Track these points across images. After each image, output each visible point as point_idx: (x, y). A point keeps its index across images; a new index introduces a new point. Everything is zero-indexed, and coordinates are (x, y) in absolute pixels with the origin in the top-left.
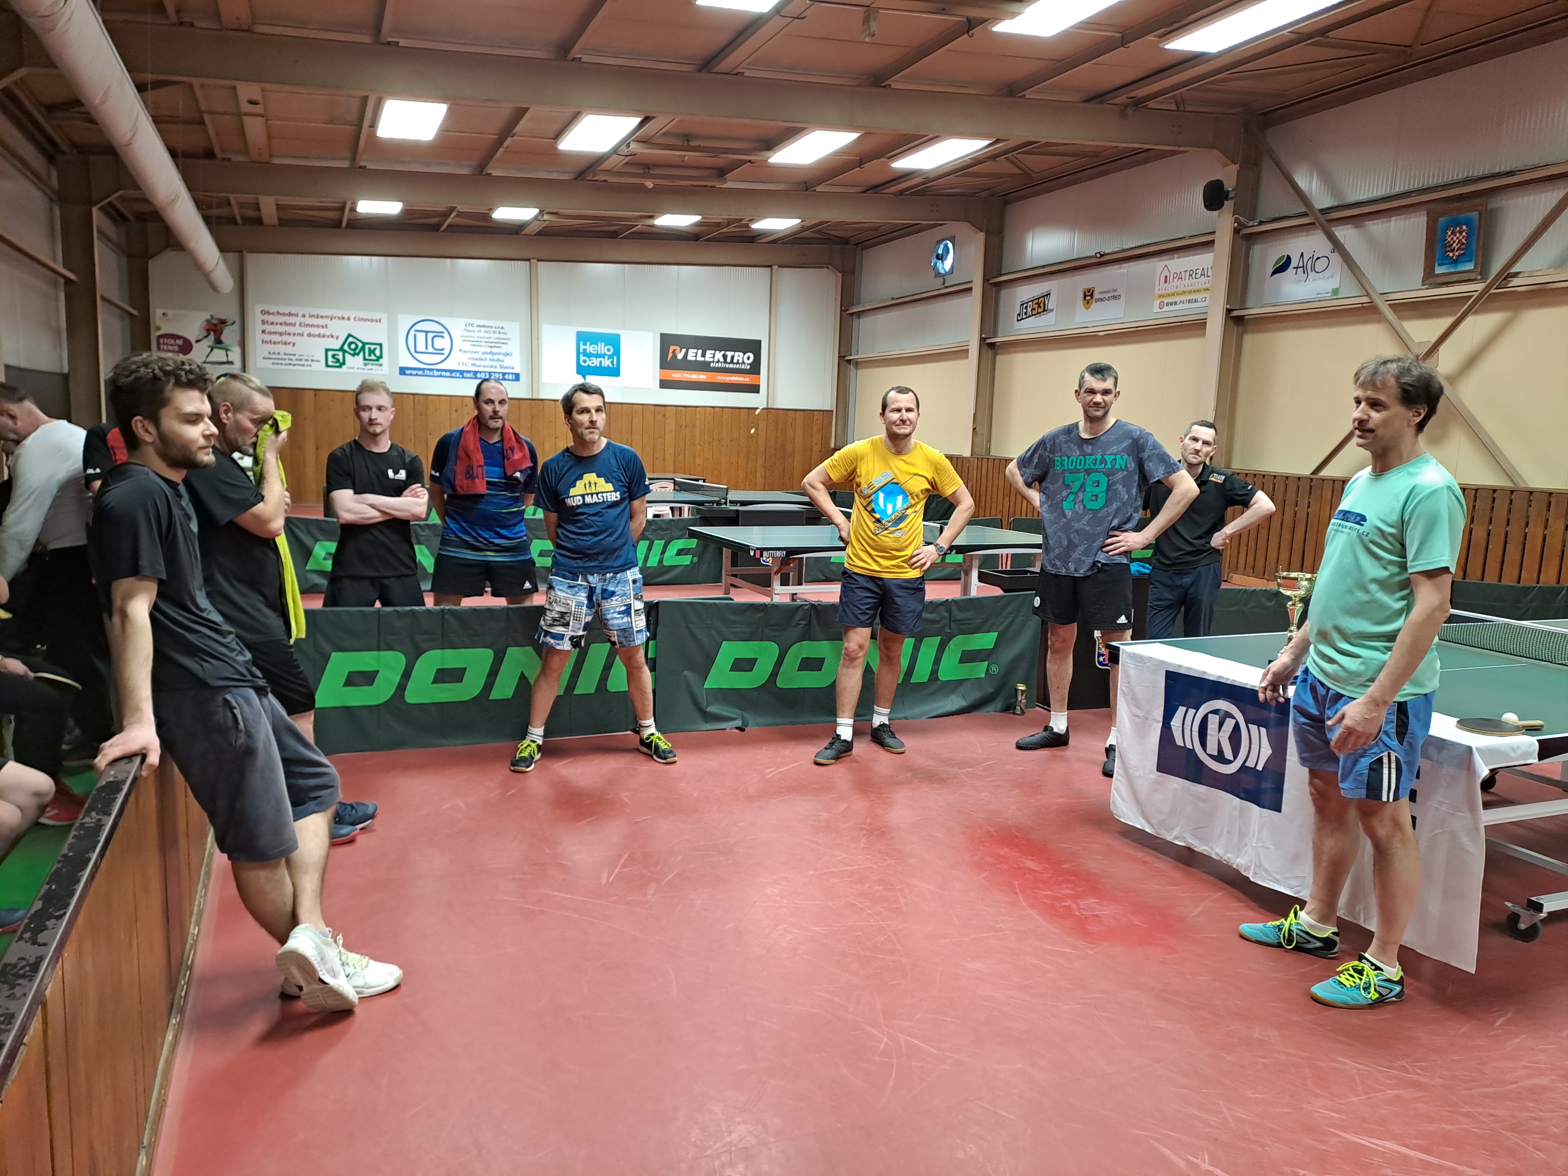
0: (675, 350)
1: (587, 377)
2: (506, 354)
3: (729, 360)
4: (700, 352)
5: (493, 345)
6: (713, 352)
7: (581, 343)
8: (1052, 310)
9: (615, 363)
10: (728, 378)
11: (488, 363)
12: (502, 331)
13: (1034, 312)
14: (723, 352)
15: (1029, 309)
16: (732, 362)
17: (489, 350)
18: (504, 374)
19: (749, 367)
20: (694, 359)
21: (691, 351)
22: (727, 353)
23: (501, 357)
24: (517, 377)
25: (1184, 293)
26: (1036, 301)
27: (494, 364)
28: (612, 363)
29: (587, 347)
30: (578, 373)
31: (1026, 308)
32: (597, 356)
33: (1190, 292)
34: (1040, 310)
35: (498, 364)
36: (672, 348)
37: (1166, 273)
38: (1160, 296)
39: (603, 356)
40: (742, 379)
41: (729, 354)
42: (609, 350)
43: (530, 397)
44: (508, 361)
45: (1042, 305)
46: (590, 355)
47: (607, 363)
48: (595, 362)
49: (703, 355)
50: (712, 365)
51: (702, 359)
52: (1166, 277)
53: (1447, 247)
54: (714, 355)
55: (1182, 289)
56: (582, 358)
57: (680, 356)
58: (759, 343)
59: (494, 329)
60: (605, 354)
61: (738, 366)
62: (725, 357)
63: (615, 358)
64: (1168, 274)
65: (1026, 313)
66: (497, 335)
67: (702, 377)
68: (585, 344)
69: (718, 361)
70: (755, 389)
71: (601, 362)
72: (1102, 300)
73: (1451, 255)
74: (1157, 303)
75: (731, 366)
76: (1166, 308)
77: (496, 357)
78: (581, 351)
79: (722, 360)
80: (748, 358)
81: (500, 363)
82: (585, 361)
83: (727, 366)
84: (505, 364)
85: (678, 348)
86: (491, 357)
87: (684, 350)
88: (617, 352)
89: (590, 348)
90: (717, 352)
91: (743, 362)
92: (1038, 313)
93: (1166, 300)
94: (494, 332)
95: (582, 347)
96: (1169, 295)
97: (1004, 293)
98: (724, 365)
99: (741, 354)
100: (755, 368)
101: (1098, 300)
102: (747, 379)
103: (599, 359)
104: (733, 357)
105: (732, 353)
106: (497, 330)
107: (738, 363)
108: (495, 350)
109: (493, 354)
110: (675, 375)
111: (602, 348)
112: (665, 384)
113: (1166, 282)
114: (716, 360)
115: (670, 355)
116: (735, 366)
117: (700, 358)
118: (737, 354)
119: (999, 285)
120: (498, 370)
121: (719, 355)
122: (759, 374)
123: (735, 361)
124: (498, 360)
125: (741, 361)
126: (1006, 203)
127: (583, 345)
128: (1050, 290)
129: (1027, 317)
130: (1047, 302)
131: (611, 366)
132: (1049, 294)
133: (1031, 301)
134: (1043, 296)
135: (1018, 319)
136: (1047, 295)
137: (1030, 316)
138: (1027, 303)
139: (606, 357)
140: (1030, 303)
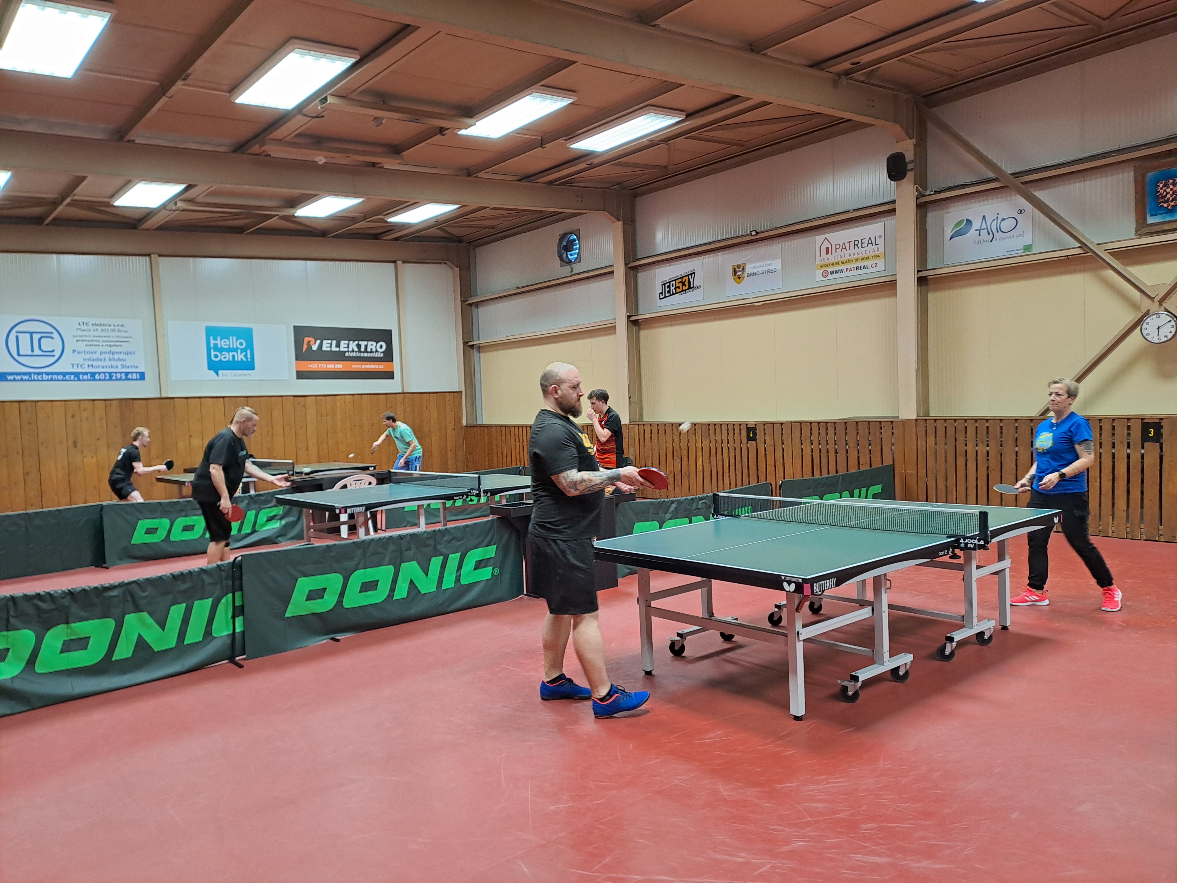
0: (309, 342)
1: (220, 372)
2: (128, 353)
3: (363, 349)
4: (334, 342)
5: (113, 343)
6: (347, 342)
7: (211, 338)
8: (698, 287)
9: (249, 356)
10: (363, 366)
11: (108, 363)
12: (121, 328)
13: (678, 290)
14: (356, 342)
15: (672, 288)
16: (366, 351)
17: (108, 349)
18: (127, 374)
19: (382, 355)
20: (329, 349)
21: (325, 342)
22: (361, 343)
23: (122, 356)
24: (142, 376)
25: (850, 261)
26: (680, 280)
27: (114, 363)
28: (246, 356)
29: (218, 342)
30: (209, 368)
31: (669, 287)
32: (229, 350)
33: (857, 260)
34: (684, 288)
35: (119, 363)
36: (306, 340)
37: (826, 244)
38: (822, 266)
39: (235, 350)
40: (377, 367)
41: (363, 344)
42: (241, 344)
43: (158, 396)
44: (130, 361)
45: (686, 283)
46: (221, 350)
47: (240, 357)
48: (227, 357)
49: (338, 346)
50: (347, 354)
51: (337, 349)
52: (827, 249)
53: (1158, 198)
54: (348, 344)
55: (847, 257)
56: (213, 353)
57: (315, 348)
58: (390, 331)
59: (112, 327)
60: (238, 348)
61: (372, 355)
62: (359, 346)
63: (248, 351)
64: (829, 246)
65: (669, 292)
66: (117, 334)
67: (339, 366)
68: (215, 339)
69: (353, 351)
70: (390, 375)
71: (233, 356)
73: (1165, 205)
74: (820, 272)
75: (365, 355)
76: (830, 276)
77: (116, 356)
78: (212, 346)
79: (356, 349)
80: (381, 347)
81: (122, 362)
82: (216, 356)
83: (362, 355)
84: (127, 363)
85: (312, 340)
86: (111, 356)
87: (318, 342)
88: (250, 346)
89: (221, 343)
90: (351, 342)
91: (377, 351)
92: (683, 291)
93: (830, 269)
94: (113, 330)
95: (212, 342)
96: (832, 264)
97: (642, 276)
98: (358, 354)
99: (374, 343)
100: (388, 356)
101: (749, 275)
102: (382, 367)
103: (231, 354)
104: (366, 346)
105: (366, 343)
106: (117, 328)
107: (371, 352)
108: (114, 349)
109: (113, 353)
110: (311, 366)
111: (233, 342)
112: (301, 375)
113: (827, 253)
114: (350, 349)
115: (305, 347)
116: (369, 355)
117: (334, 349)
118: (370, 343)
120: (120, 370)
121: (353, 345)
122: (392, 360)
123: (369, 350)
124: (119, 359)
125: (374, 350)
126: (635, 196)
127: (214, 340)
128: (694, 270)
129: (670, 295)
130: (691, 281)
131: (244, 359)
132: (694, 273)
133: (675, 280)
134: (688, 275)
135: (661, 297)
136: (691, 274)
137: (673, 294)
138: (670, 282)
139: (239, 351)
140: (674, 282)
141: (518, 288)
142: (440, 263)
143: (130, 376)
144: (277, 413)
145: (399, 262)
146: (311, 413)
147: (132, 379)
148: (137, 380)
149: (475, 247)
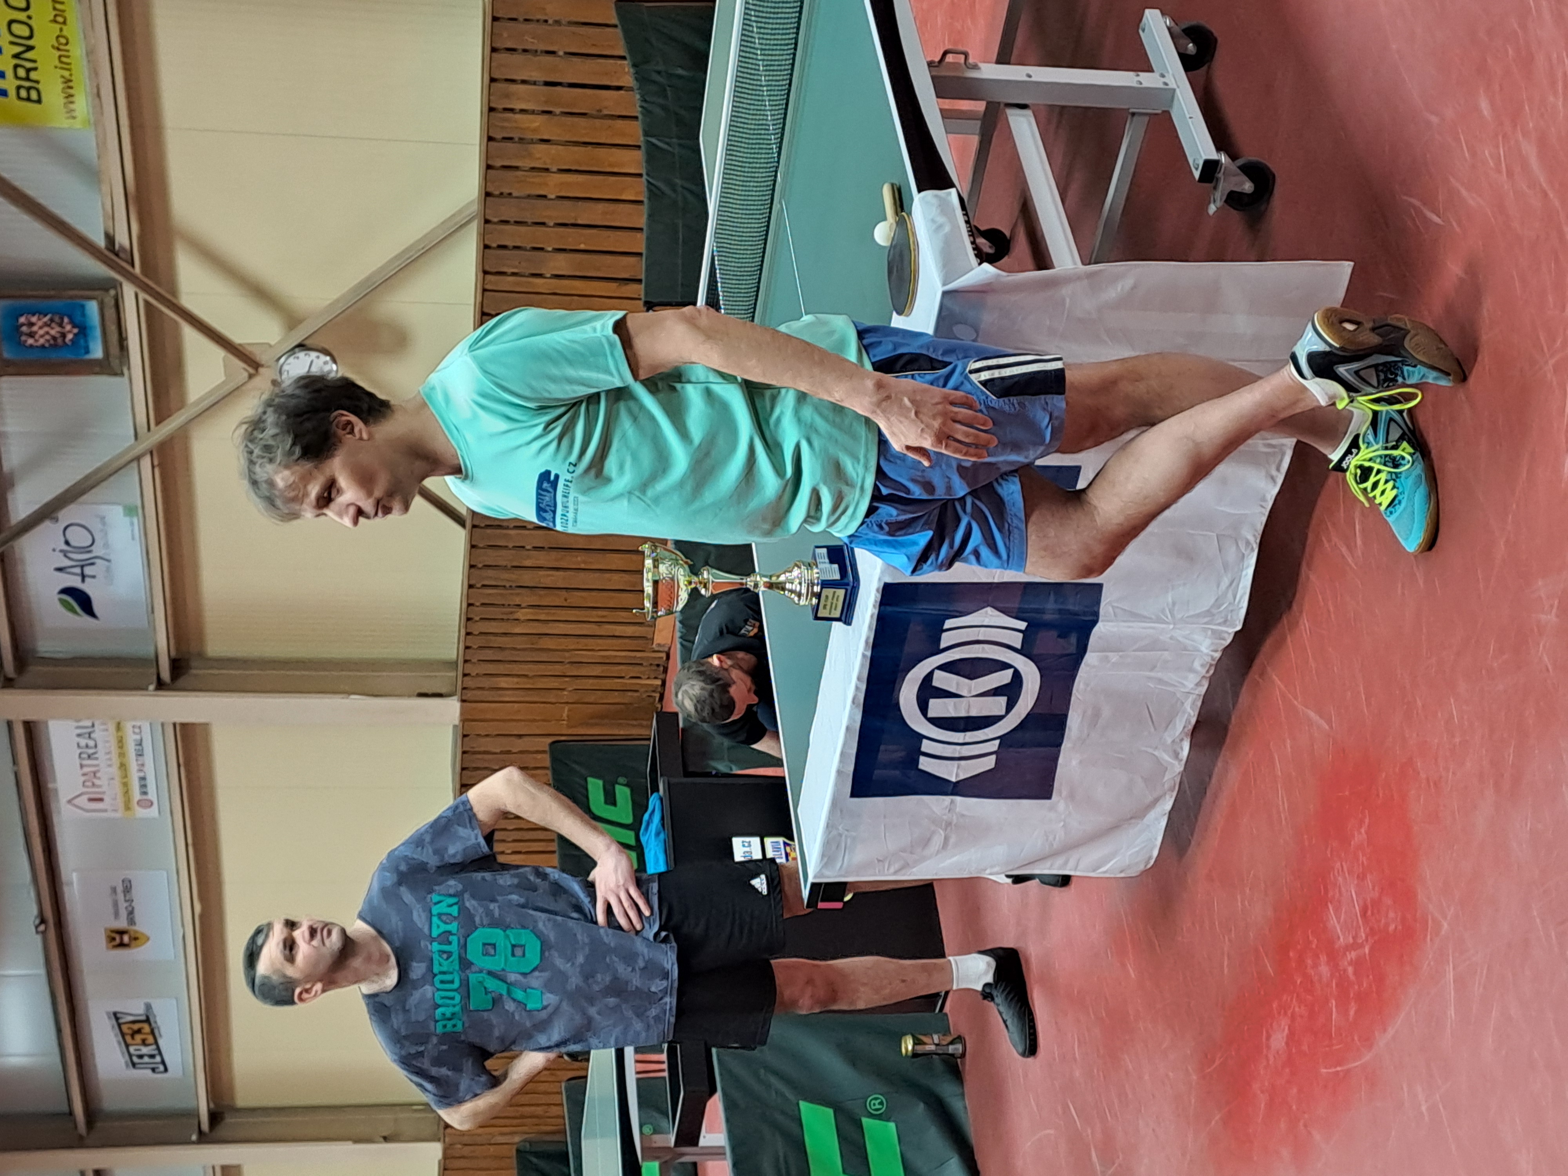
8: (148, 1007)
13: (150, 1039)
15: (145, 1050)
25: (123, 766)
26: (128, 1039)
31: (141, 1057)
33: (122, 755)
34: (146, 1028)
37: (83, 801)
38: (128, 807)
45: (136, 1027)
52: (91, 800)
53: (56, 344)
55: (115, 770)
64: (85, 797)
65: (152, 1056)
72: (131, 913)
73: (70, 336)
74: (141, 813)
76: (152, 795)
92: (152, 1032)
93: (136, 795)
96: (127, 792)
97: (110, 1101)
101: (131, 921)
113: (101, 800)
119: (92, 1114)
128: (108, 1013)
130: (131, 1018)
132: (115, 1014)
133: (127, 1046)
134: (119, 1025)
136: (117, 1019)
137: (157, 1047)
138: (130, 1056)
140: (132, 1049)
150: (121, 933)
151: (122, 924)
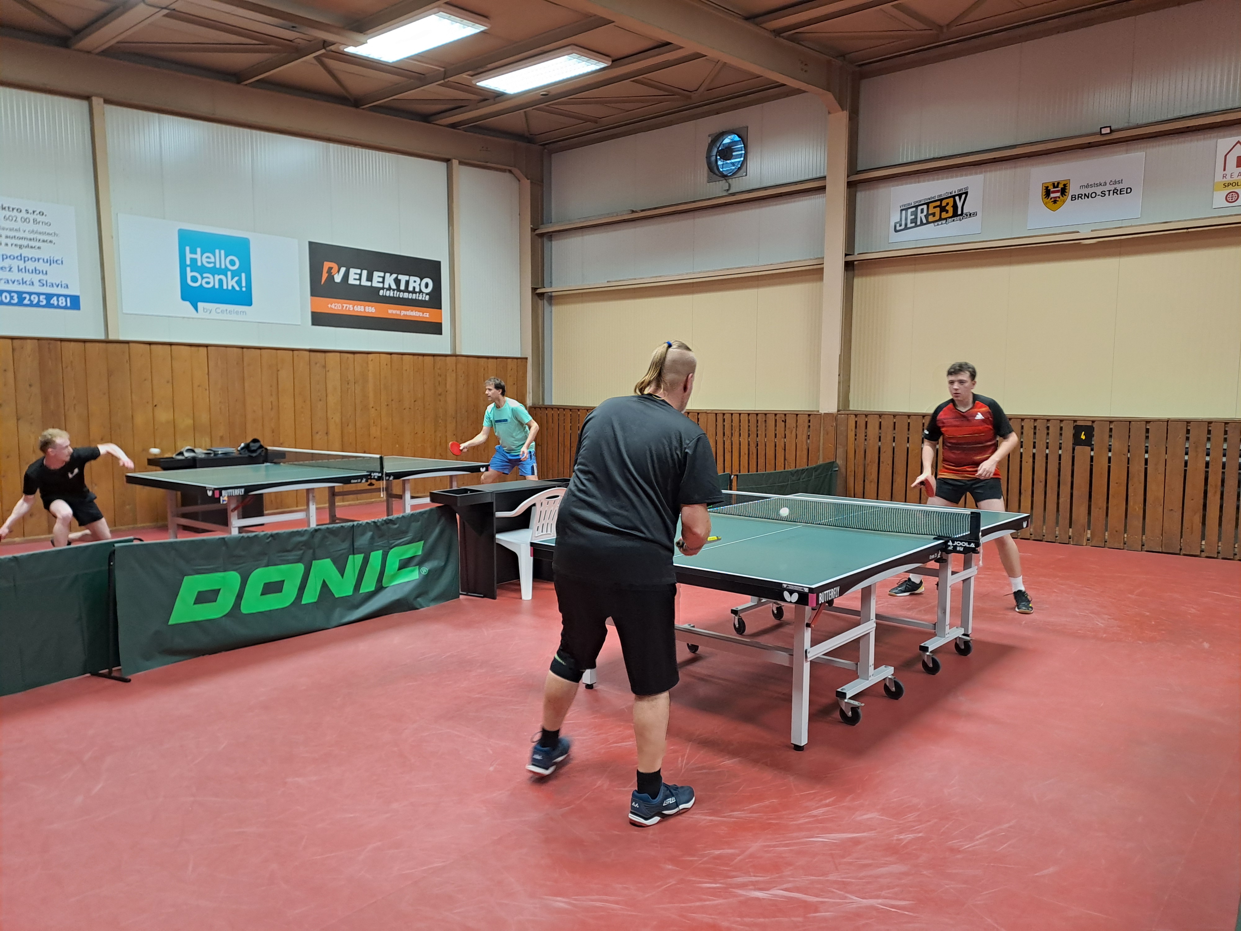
0: (330, 269)
1: (200, 305)
2: (50, 262)
3: (402, 287)
4: (365, 273)
5: (25, 243)
6: (382, 274)
7: (188, 249)
9: (244, 284)
10: (403, 313)
11: (19, 276)
12: (39, 218)
14: (394, 276)
15: (921, 215)
16: (406, 290)
17: (16, 252)
18: (49, 297)
19: (427, 298)
20: (357, 282)
21: (352, 271)
22: (400, 277)
23: (41, 266)
24: (75, 303)
26: (938, 203)
27: (27, 277)
28: (239, 283)
29: (198, 256)
30: (184, 298)
31: (914, 213)
32: (214, 271)
34: (944, 215)
35: (36, 278)
36: (327, 265)
38: (1227, 185)
39: (224, 272)
40: (421, 314)
41: (403, 278)
42: (232, 263)
43: (102, 337)
44: (55, 274)
45: (949, 208)
46: (202, 270)
47: (230, 283)
48: (211, 281)
49: (370, 278)
50: (381, 292)
51: (369, 284)
54: (384, 278)
56: (189, 274)
57: (338, 278)
58: (438, 264)
59: (24, 214)
60: (227, 269)
61: (414, 296)
62: (397, 282)
63: (243, 275)
65: (914, 221)
66: (31, 226)
67: (369, 309)
68: (193, 252)
69: (390, 289)
70: (436, 328)
71: (221, 281)
75: (406, 295)
77: (30, 265)
78: (188, 262)
79: (394, 286)
80: (427, 286)
81: (41, 276)
82: (194, 279)
83: (401, 295)
84: (50, 279)
85: (335, 266)
86: (22, 265)
87: (343, 270)
88: (246, 267)
89: (202, 259)
90: (388, 275)
91: (421, 292)
92: (941, 219)
94: (25, 220)
95: (189, 256)
98: (397, 294)
99: (418, 279)
100: (435, 301)
102: (427, 315)
103: (217, 277)
104: (407, 283)
105: (407, 278)
106: (32, 217)
107: (414, 292)
108: (26, 252)
109: (25, 259)
110: (333, 306)
111: (220, 258)
112: (319, 319)
114: (386, 286)
115: (325, 276)
116: (410, 296)
117: (364, 282)
118: (412, 279)
120: (37, 289)
121: (390, 280)
122: (440, 308)
123: (411, 289)
124: (35, 271)
125: (417, 290)
126: (864, 76)
127: (191, 253)
128: (967, 188)
129: (916, 226)
130: (959, 205)
131: (237, 288)
132: (966, 193)
133: (928, 204)
134: (954, 197)
135: (898, 228)
136: (960, 196)
137: (922, 224)
138: (916, 207)
139: (229, 274)
140: (925, 207)
141: (633, 212)
142: (504, 171)
143: (54, 301)
144: (285, 375)
145: (455, 162)
146: (334, 378)
147: (58, 307)
148: (66, 308)
149: (550, 153)
150: (1063, 191)
151: (1073, 190)
